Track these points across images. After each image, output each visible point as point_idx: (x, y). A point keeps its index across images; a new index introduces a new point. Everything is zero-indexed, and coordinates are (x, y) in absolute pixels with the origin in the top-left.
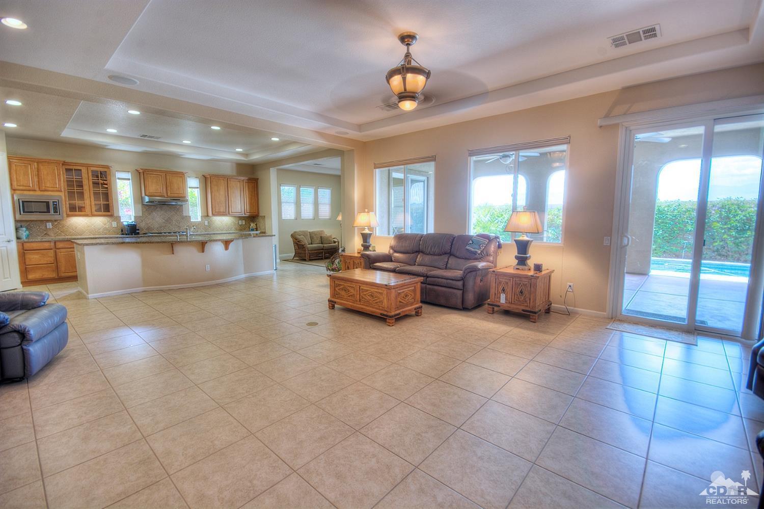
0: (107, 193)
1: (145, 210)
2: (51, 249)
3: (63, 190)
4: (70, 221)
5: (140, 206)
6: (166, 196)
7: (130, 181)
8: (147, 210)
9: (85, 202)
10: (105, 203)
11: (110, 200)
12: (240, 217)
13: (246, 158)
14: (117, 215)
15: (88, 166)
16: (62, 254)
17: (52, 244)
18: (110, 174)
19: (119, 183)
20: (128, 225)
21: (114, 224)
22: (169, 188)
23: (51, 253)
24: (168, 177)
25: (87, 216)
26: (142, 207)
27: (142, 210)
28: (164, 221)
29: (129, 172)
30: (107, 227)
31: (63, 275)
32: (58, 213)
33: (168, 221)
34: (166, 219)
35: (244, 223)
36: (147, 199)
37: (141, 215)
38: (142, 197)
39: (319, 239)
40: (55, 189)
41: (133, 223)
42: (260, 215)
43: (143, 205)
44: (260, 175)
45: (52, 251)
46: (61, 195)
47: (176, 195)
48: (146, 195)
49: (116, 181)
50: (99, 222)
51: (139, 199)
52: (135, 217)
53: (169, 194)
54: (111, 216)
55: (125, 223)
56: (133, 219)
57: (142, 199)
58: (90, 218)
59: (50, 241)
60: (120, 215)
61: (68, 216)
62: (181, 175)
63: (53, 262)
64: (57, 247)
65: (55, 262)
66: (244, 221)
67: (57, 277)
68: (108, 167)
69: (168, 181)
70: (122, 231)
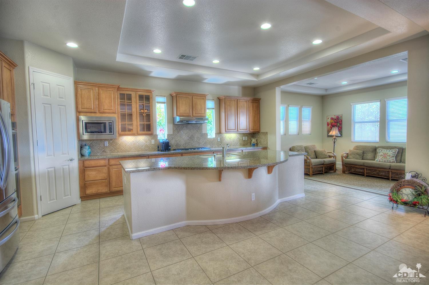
0: (150, 114)
1: (175, 128)
2: (105, 166)
3: (117, 112)
4: (121, 139)
5: (172, 125)
6: (192, 116)
7: (166, 104)
8: (176, 129)
9: (133, 122)
10: (148, 123)
11: (151, 121)
12: (244, 133)
13: (257, 79)
14: (155, 134)
15: (136, 91)
16: (113, 170)
17: (107, 161)
18: (152, 98)
19: (158, 106)
20: (163, 143)
21: (153, 142)
22: (194, 109)
23: (105, 170)
24: (194, 99)
25: (133, 135)
26: (173, 127)
27: (173, 129)
28: (188, 138)
29: (165, 96)
30: (148, 144)
31: (114, 189)
32: (112, 133)
33: (191, 138)
34: (190, 136)
35: (246, 139)
36: (178, 119)
37: (172, 133)
38: (173, 118)
39: (314, 153)
40: (111, 111)
41: (167, 141)
42: (261, 131)
43: (174, 124)
44: (263, 96)
45: (106, 168)
46: (115, 116)
47: (199, 115)
48: (177, 115)
49: (156, 104)
50: (142, 139)
51: (171, 120)
52: (168, 135)
53: (194, 114)
54: (151, 135)
55: (161, 141)
56: (166, 137)
57: (174, 119)
58: (136, 136)
59: (105, 159)
60: (157, 134)
61: (120, 135)
62: (203, 97)
63: (106, 178)
64: (110, 164)
65: (108, 178)
66: (246, 137)
67: (109, 192)
68: (150, 91)
69: (194, 102)
70: (158, 147)
